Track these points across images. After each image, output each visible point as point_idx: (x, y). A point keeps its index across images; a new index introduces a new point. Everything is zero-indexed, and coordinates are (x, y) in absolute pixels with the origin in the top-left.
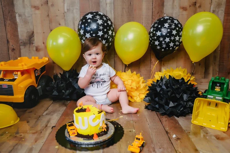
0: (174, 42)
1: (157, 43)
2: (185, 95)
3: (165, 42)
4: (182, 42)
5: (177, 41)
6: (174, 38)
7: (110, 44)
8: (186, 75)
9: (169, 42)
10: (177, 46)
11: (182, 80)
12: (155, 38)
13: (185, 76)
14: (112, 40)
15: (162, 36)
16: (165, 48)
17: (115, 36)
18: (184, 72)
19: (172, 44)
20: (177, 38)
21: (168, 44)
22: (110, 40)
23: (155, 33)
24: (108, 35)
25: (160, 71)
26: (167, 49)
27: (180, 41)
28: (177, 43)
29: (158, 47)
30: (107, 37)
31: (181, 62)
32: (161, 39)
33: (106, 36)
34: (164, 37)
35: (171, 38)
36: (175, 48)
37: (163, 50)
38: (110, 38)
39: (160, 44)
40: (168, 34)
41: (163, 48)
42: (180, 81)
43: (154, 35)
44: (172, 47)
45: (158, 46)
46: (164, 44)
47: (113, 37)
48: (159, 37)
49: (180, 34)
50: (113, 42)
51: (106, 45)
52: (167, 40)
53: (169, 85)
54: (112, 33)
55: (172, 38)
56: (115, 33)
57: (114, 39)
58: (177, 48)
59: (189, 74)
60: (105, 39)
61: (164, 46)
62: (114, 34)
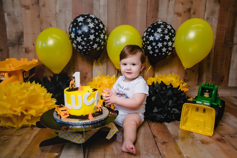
0: (167, 47)
1: (149, 48)
3: (158, 47)
4: (174, 48)
5: (170, 46)
6: (167, 43)
7: (102, 47)
8: (178, 81)
9: (162, 48)
10: (170, 51)
11: (170, 86)
12: (148, 42)
15: (155, 40)
16: (157, 54)
17: (107, 39)
18: (176, 78)
19: (164, 50)
20: (170, 44)
21: (160, 49)
22: (103, 43)
23: (148, 38)
24: (100, 38)
25: (153, 77)
26: (160, 54)
27: (173, 47)
28: (170, 49)
29: (151, 52)
31: (175, 69)
32: (154, 44)
34: (157, 42)
35: (163, 43)
36: (168, 53)
37: (156, 55)
39: (153, 49)
40: (161, 40)
41: (156, 53)
42: (168, 87)
43: (147, 40)
44: (164, 52)
45: (151, 51)
46: (157, 49)
47: (105, 41)
48: (151, 42)
49: (173, 40)
50: (105, 46)
51: (98, 49)
52: (160, 45)
54: (104, 37)
55: (165, 43)
57: (106, 43)
58: (170, 53)
59: (181, 81)
60: (97, 43)
61: (157, 51)
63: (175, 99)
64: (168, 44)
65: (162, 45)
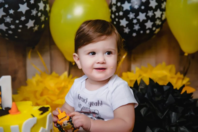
0: (153, 19)
1: (124, 22)
2: (174, 113)
3: (138, 20)
4: (165, 20)
5: (158, 18)
6: (153, 12)
7: (43, 26)
8: (174, 76)
9: (145, 21)
10: (157, 27)
11: (168, 87)
12: (121, 14)
13: (172, 78)
14: (45, 18)
15: (132, 10)
16: (138, 32)
17: (50, 11)
18: (170, 71)
19: (149, 25)
20: (158, 14)
21: (142, 24)
22: (43, 18)
23: (121, 6)
24: (38, 10)
25: (129, 70)
26: (142, 32)
27: (163, 18)
28: (158, 22)
29: (127, 30)
30: (37, 14)
31: (163, 55)
32: (131, 16)
33: (34, 12)
34: (137, 12)
35: (147, 13)
36: (155, 30)
37: (134, 35)
38: (41, 16)
39: (130, 25)
40: (143, 7)
41: (135, 31)
42: (165, 89)
43: (119, 9)
44: (149, 29)
45: (126, 28)
46: (136, 24)
47: (46, 13)
48: (126, 13)
49: (163, 6)
50: (47, 23)
51: (36, 28)
52: (142, 17)
53: (146, 96)
54: (45, 7)
55: (150, 14)
56: (51, 7)
57: (49, 17)
58: (158, 30)
59: (179, 75)
60: (33, 18)
61: (137, 27)
62: (48, 9)
63: (181, 109)
64: (155, 15)
65: (146, 16)
